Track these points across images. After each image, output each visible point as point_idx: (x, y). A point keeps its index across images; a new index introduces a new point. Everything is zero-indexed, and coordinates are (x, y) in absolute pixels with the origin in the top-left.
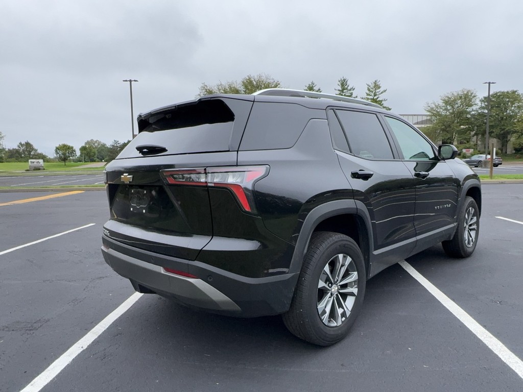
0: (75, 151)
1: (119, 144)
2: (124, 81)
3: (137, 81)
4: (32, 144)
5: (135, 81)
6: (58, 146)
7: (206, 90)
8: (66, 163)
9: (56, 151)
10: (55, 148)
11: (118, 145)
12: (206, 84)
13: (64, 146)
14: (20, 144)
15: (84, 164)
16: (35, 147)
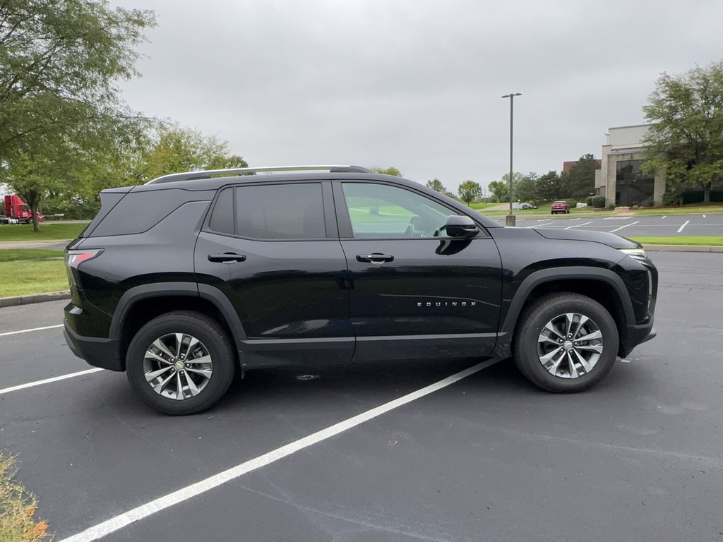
0: (480, 189)
1: (536, 177)
2: (503, 97)
3: (520, 94)
4: (440, 181)
5: (518, 94)
6: (462, 183)
7: (667, 83)
8: (470, 205)
9: (460, 190)
10: (458, 187)
11: (535, 179)
12: (668, 74)
13: (469, 183)
14: (429, 182)
15: (492, 206)
16: (444, 185)
